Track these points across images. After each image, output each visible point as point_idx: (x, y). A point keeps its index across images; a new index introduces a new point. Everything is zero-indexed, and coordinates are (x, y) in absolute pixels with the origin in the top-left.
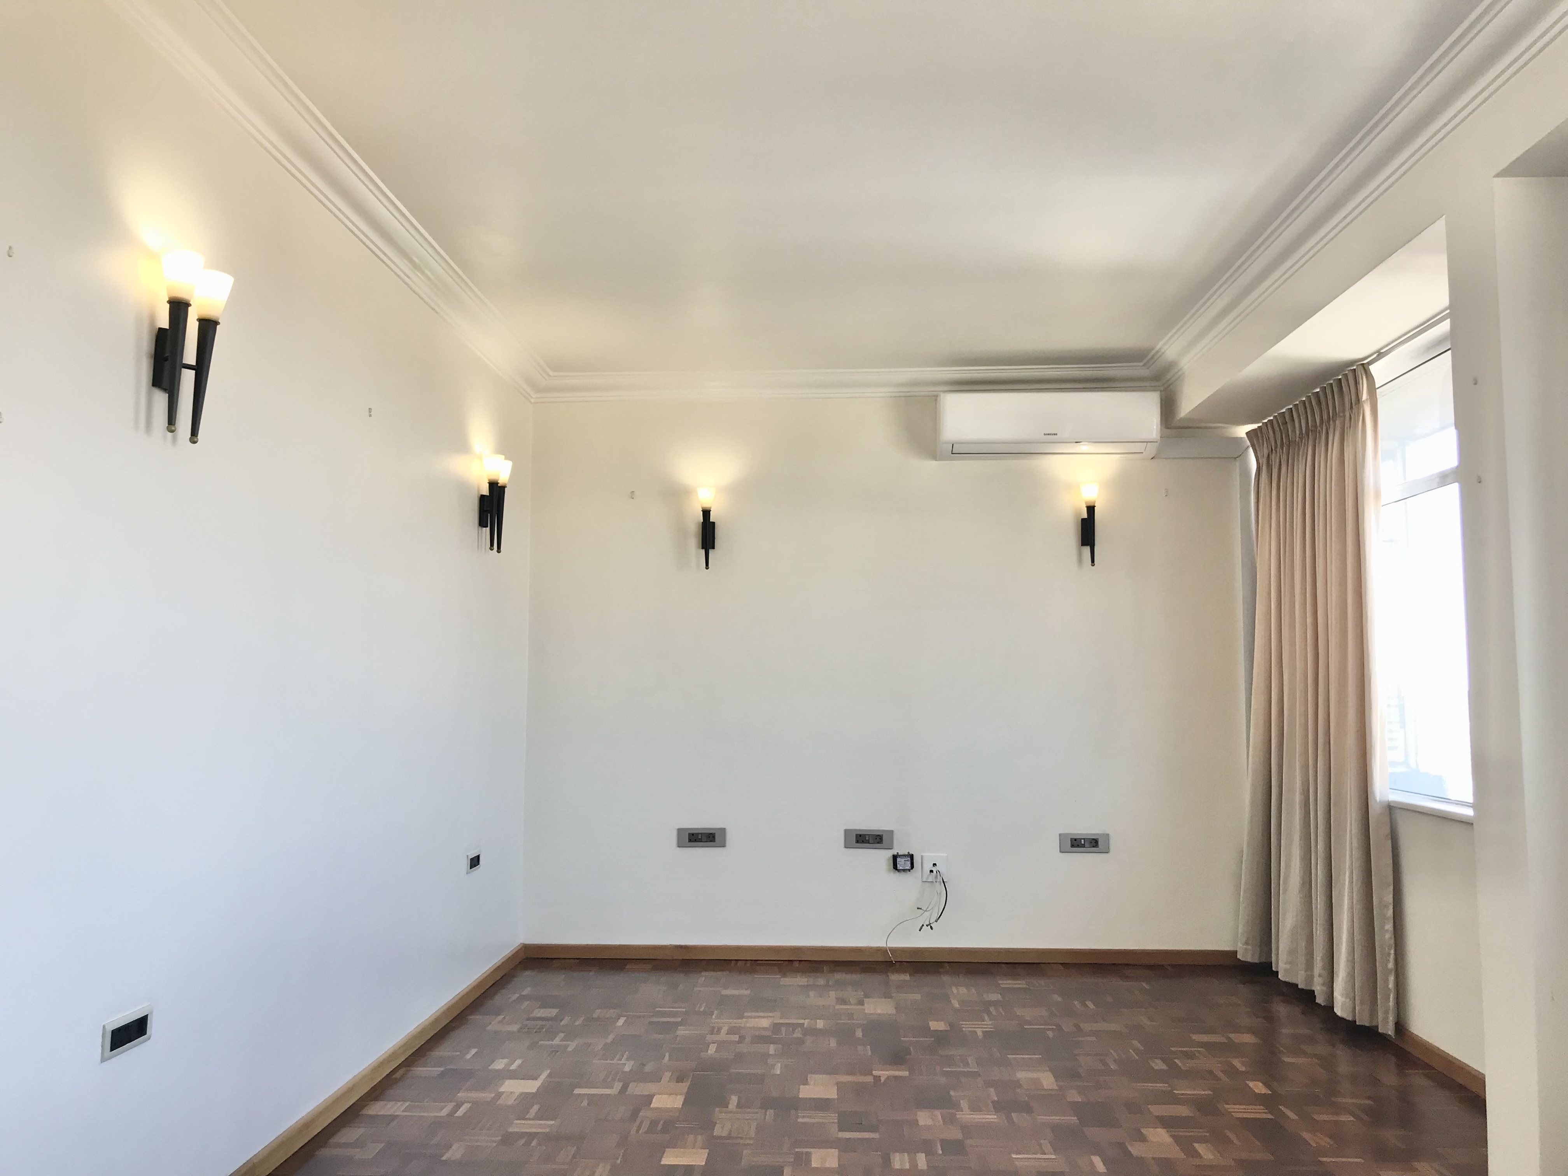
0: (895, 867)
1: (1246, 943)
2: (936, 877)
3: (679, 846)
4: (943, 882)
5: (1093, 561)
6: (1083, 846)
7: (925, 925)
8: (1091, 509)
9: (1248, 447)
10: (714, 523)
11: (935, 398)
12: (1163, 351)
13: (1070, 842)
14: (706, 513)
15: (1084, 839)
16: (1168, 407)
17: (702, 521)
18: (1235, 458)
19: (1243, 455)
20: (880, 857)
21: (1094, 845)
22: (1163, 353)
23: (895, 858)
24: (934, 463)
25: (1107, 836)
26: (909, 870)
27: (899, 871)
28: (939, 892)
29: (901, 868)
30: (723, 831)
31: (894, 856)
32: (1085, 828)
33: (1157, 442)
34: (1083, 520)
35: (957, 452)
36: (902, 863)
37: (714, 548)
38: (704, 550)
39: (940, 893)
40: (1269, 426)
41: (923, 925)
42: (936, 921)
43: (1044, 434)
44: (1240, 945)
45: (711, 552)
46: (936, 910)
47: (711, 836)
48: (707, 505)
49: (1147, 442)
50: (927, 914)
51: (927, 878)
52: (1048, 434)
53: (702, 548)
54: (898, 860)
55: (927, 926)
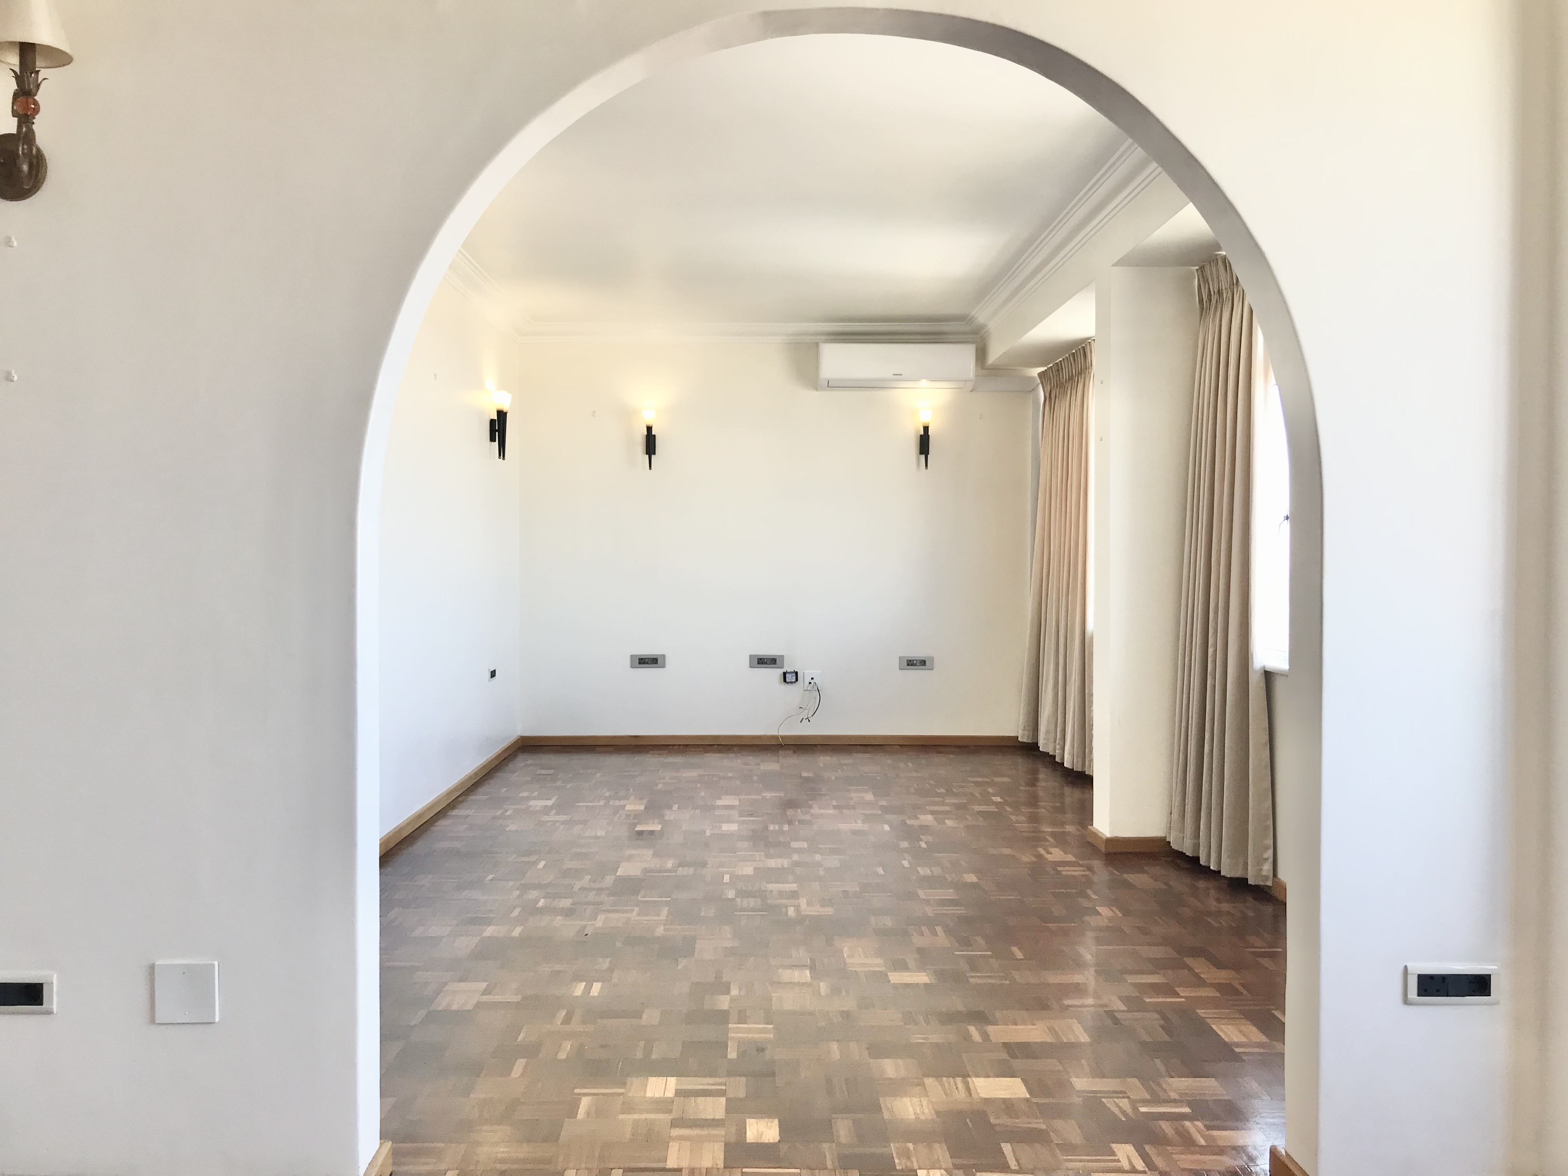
0: (785, 680)
1: (1024, 730)
2: (813, 687)
3: (632, 667)
4: (818, 690)
5: (926, 466)
6: (915, 665)
7: (804, 719)
8: (926, 429)
9: (1038, 385)
10: (655, 436)
11: (817, 345)
12: (975, 317)
13: (906, 662)
14: (649, 429)
15: (916, 660)
16: (981, 354)
17: (646, 434)
18: (1031, 391)
19: (1035, 389)
20: (773, 674)
21: (923, 664)
22: (976, 319)
23: (785, 674)
24: (816, 393)
25: (932, 658)
26: (795, 682)
27: (787, 683)
28: (815, 696)
29: (789, 681)
30: (663, 656)
31: (784, 673)
32: (917, 653)
33: (972, 381)
34: (921, 436)
35: (830, 386)
36: (789, 678)
37: (655, 454)
38: (648, 455)
39: (816, 698)
40: (1050, 370)
41: (803, 719)
42: (812, 716)
43: (893, 375)
44: (1020, 731)
45: (653, 457)
46: (813, 708)
47: (655, 660)
48: (650, 423)
49: (966, 381)
50: (806, 711)
51: (807, 687)
52: (896, 375)
53: (647, 454)
54: (787, 675)
55: (806, 719)
